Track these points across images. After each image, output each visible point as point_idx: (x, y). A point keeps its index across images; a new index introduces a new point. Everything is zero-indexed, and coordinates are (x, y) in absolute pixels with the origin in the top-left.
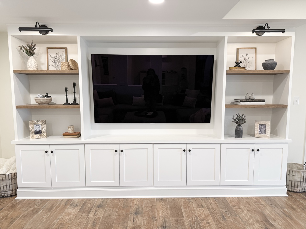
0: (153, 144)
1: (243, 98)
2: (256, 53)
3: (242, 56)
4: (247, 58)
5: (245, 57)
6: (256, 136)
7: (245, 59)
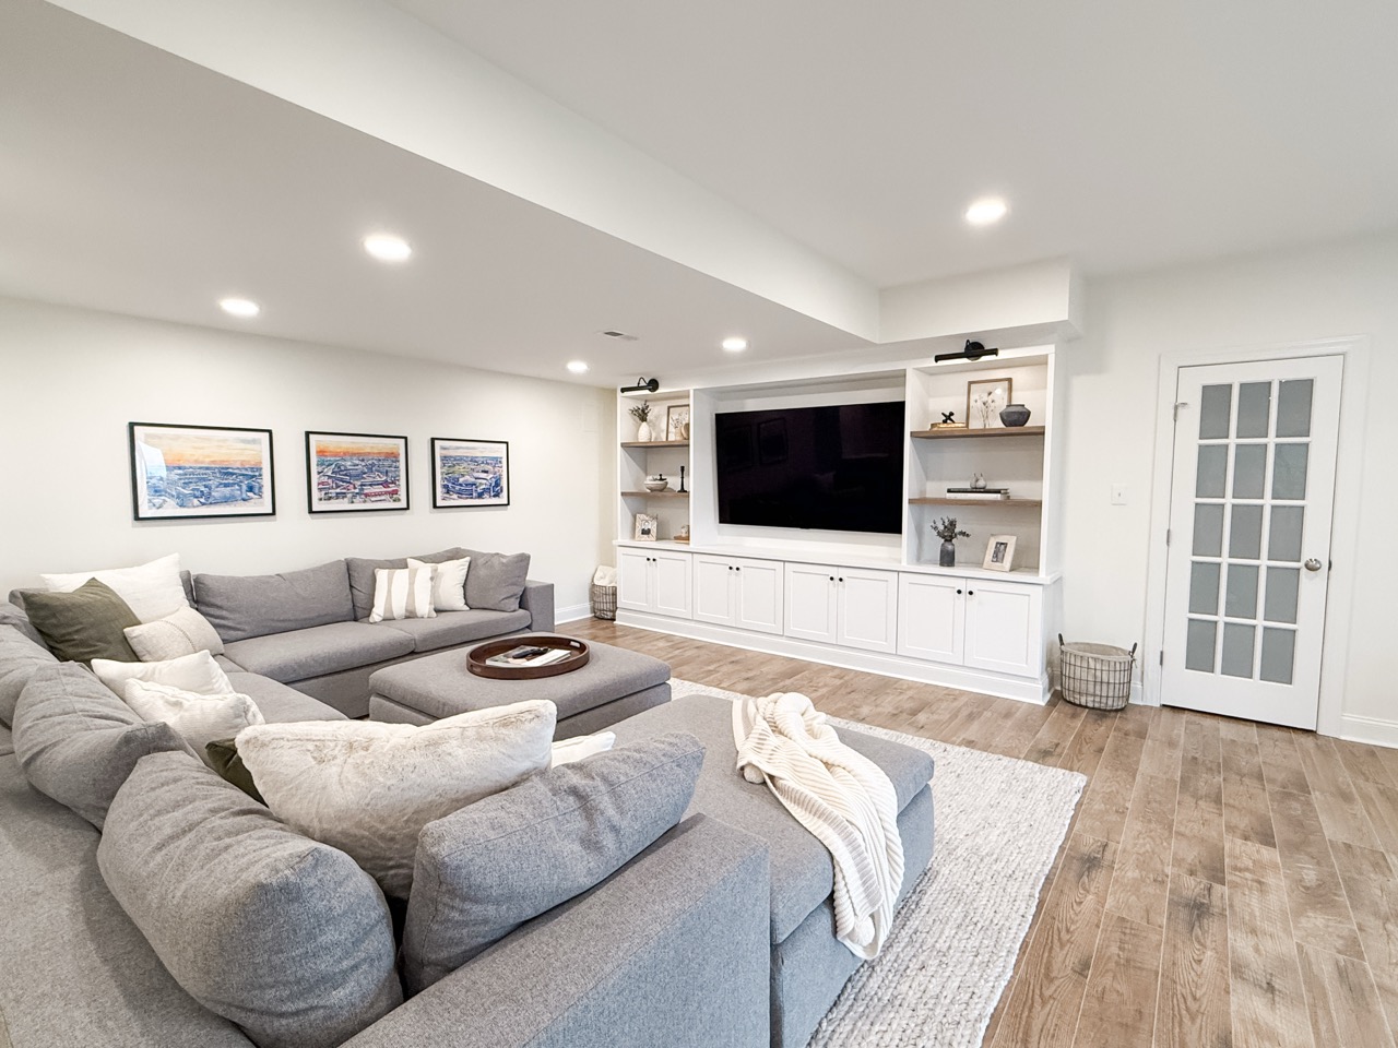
0: (784, 561)
1: (967, 485)
2: (1010, 389)
3: (977, 398)
4: (990, 401)
5: (985, 398)
6: (985, 565)
7: (984, 404)
